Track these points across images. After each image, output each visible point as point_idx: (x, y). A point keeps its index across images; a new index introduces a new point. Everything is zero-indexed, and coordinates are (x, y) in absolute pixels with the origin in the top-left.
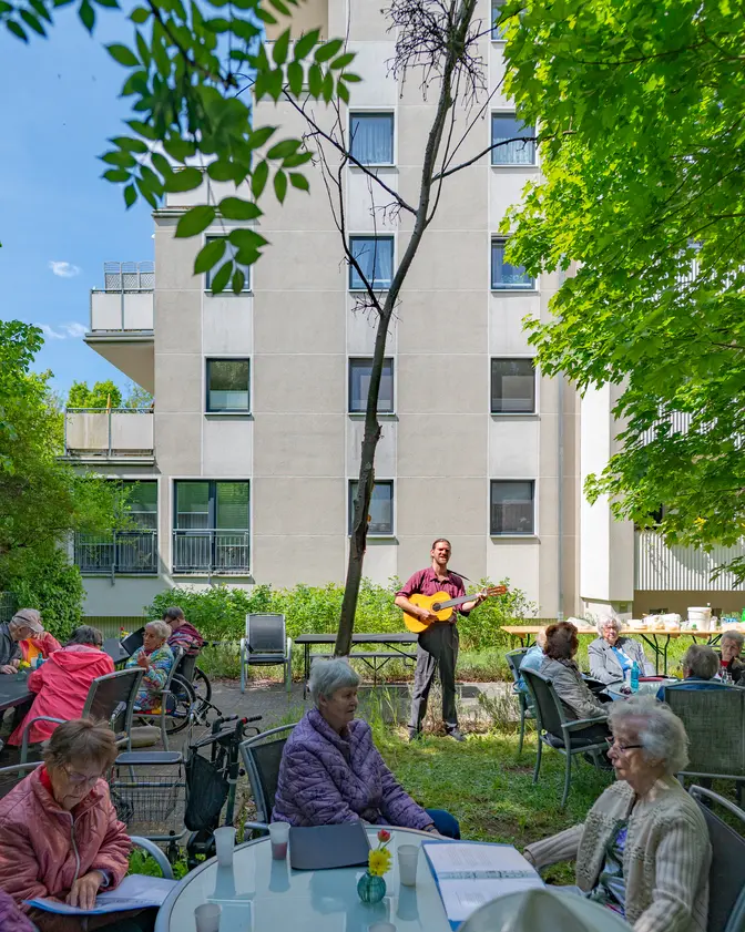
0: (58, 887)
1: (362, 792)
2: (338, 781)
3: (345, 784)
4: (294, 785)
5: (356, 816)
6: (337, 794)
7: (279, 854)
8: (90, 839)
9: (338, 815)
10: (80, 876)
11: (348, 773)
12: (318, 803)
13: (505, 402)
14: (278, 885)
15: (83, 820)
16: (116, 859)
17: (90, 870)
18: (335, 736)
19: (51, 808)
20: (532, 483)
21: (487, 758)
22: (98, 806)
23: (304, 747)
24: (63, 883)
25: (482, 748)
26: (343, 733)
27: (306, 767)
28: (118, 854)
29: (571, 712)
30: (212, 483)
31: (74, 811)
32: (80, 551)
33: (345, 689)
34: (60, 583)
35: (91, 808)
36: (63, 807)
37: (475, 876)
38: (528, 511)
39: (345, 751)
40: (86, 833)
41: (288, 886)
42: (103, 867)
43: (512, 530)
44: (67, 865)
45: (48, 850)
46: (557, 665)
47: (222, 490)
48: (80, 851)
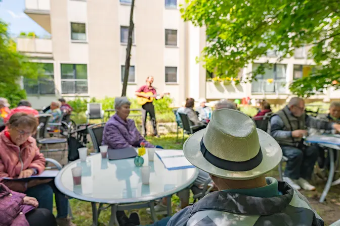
0: (14, 174)
1: (132, 140)
2: (124, 135)
3: (126, 137)
4: (109, 138)
5: (131, 146)
6: (124, 140)
7: (104, 156)
8: (27, 157)
9: (125, 146)
10: (23, 170)
11: (127, 133)
12: (117, 142)
13: (169, 42)
14: (104, 167)
15: (24, 150)
16: (39, 165)
17: (28, 168)
18: (123, 122)
19: (10, 145)
20: (176, 68)
21: (167, 141)
22: (31, 146)
23: (112, 124)
24: (16, 173)
25: (165, 139)
26: (125, 121)
27: (113, 131)
28: (41, 164)
29: (193, 123)
30: (74, 65)
31: (21, 146)
32: (26, 87)
33: (126, 105)
34: (18, 95)
35: (28, 147)
36: (15, 144)
37: (173, 157)
38: (175, 76)
39: (126, 126)
40: (26, 155)
41: (107, 167)
42: (33, 167)
43: (171, 81)
44: (17, 167)
45: (8, 160)
46: (189, 110)
47: (78, 67)
48: (23, 161)
